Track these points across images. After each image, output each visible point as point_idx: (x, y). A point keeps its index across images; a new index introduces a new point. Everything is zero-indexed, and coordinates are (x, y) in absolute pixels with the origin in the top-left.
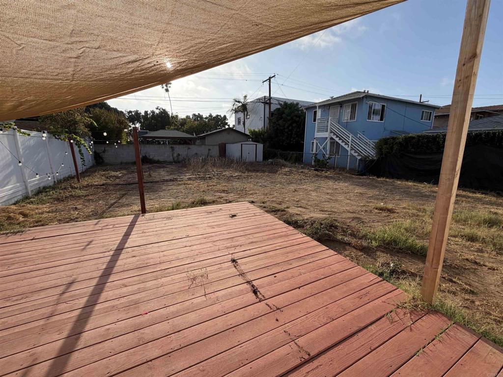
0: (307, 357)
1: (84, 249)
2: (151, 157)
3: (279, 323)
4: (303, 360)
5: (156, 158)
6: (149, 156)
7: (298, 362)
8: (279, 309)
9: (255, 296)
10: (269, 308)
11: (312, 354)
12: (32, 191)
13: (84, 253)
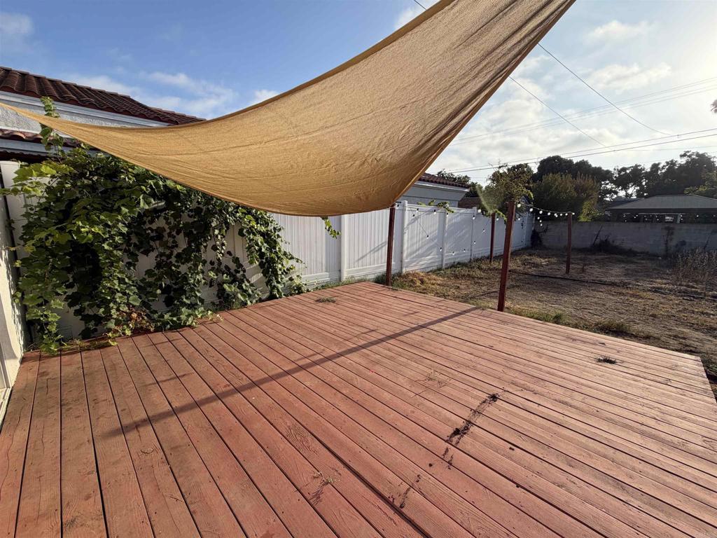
0: (397, 504)
1: (406, 315)
2: (617, 243)
3: (428, 468)
4: (391, 500)
5: (627, 245)
6: (613, 242)
7: (387, 495)
8: (451, 464)
9: (450, 434)
10: (444, 452)
11: (404, 510)
12: (447, 264)
13: (402, 318)
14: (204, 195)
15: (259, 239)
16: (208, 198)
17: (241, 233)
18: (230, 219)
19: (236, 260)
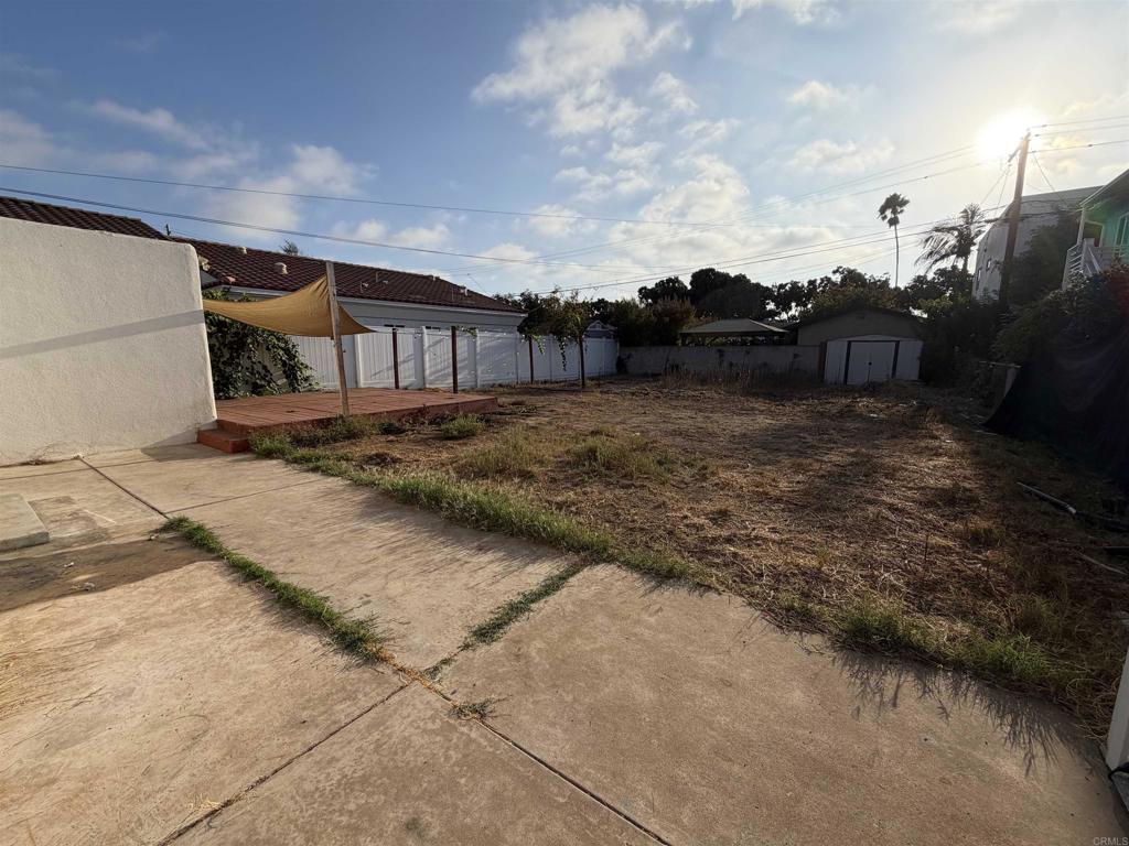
14: (242, 323)
15: (281, 353)
16: (244, 326)
17: (268, 349)
18: (259, 339)
19: (265, 367)
